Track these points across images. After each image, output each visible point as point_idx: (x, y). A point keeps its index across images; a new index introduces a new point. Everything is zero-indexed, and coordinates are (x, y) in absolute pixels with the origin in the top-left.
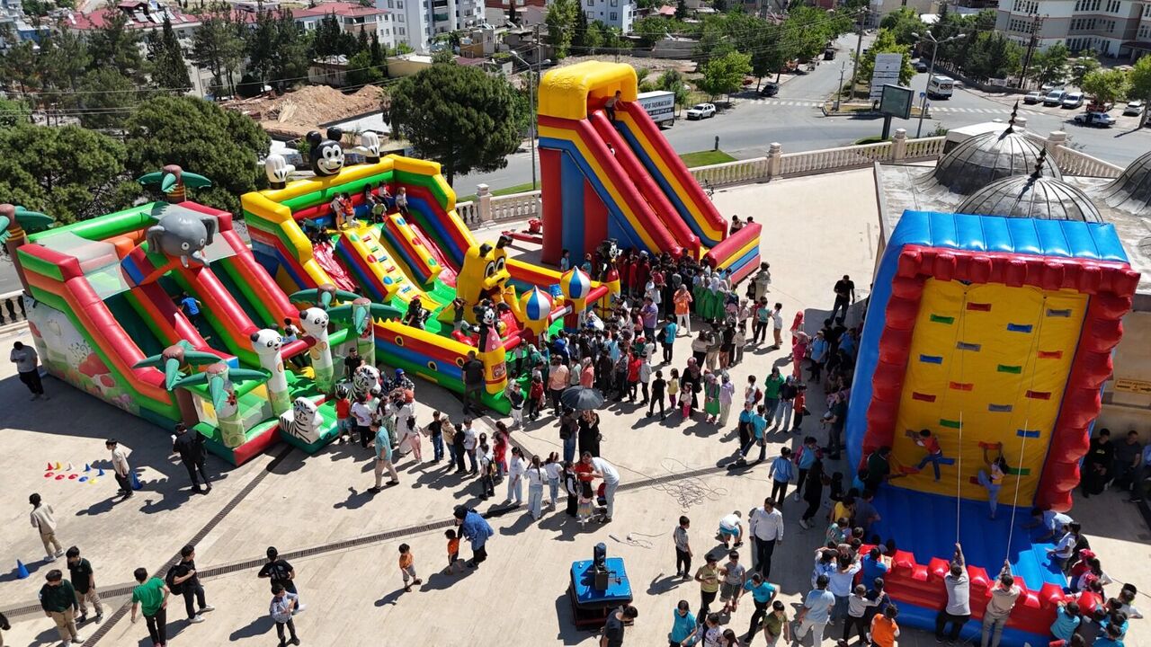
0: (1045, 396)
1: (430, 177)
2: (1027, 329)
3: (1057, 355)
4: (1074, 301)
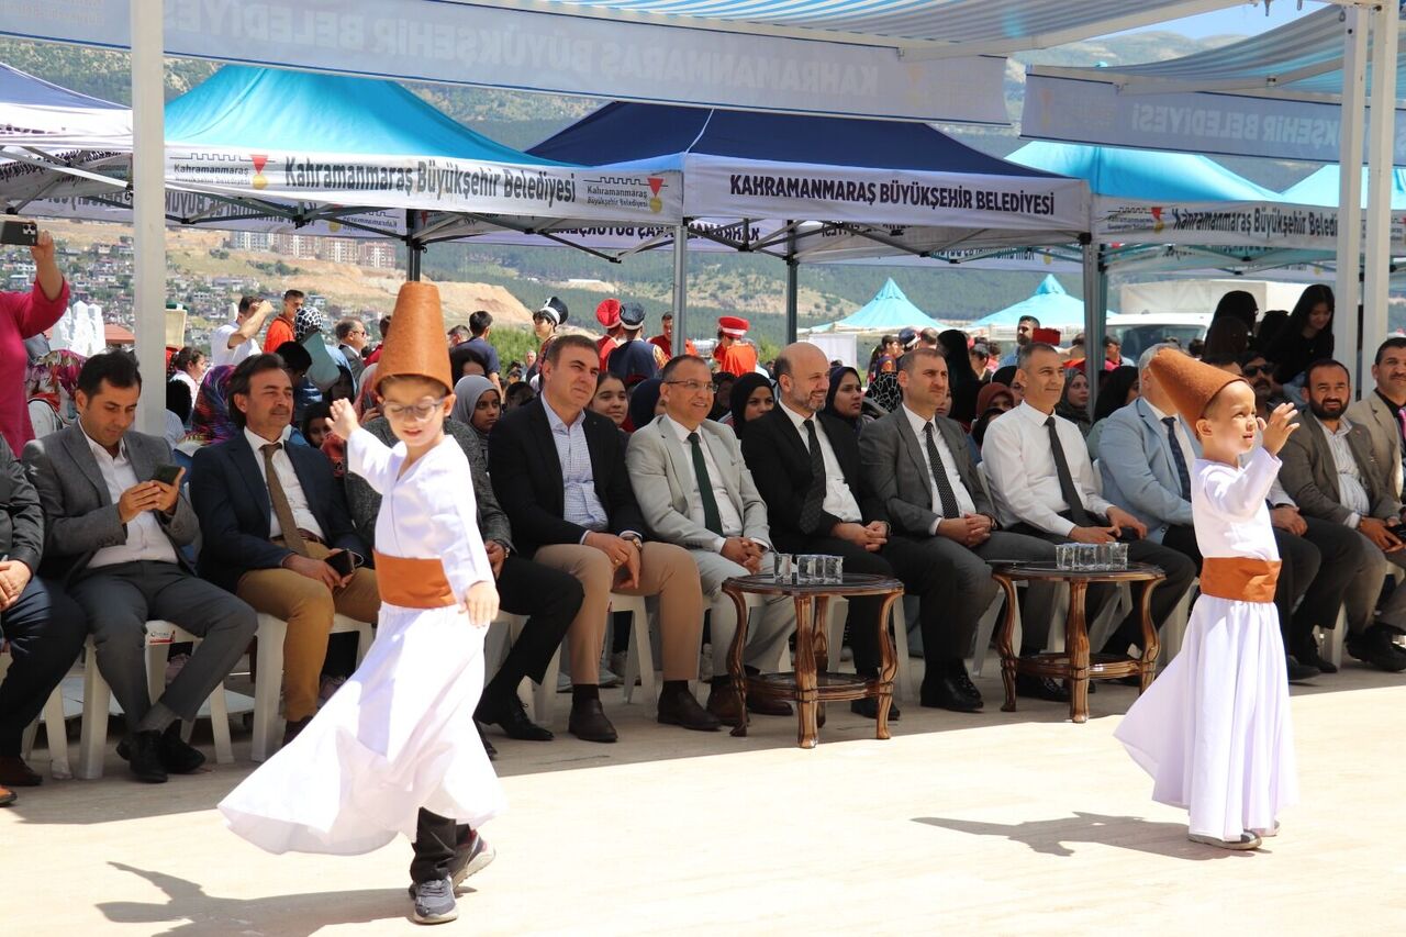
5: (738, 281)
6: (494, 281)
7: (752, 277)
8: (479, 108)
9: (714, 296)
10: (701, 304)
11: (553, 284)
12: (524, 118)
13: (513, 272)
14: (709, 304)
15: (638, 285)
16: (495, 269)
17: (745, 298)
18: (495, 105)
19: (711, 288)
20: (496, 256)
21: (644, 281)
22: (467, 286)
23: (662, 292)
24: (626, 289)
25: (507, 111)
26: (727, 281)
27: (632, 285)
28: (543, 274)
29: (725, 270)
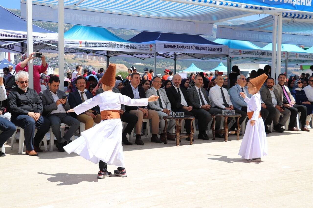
5: (166, 63)
6: (122, 63)
7: (168, 63)
8: (120, 33)
10: (159, 67)
12: (128, 34)
13: (126, 62)
14: (161, 67)
16: (122, 61)
17: (167, 66)
18: (123, 32)
19: (161, 65)
20: (123, 59)
21: (149, 63)
22: (117, 64)
23: (152, 65)
25: (124, 33)
26: (164, 63)
27: (147, 64)
28: (131, 62)
29: (163, 62)
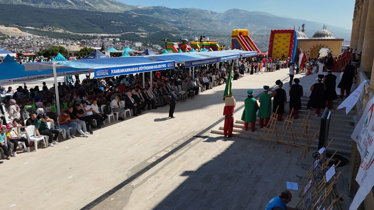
0: (288, 47)
1: (216, 44)
2: (285, 39)
3: (288, 41)
4: (289, 34)
5: (51, 28)
6: (15, 27)
7: (54, 27)
8: (9, 2)
9: (48, 30)
10: (47, 31)
11: (24, 27)
12: (16, 4)
13: (17, 26)
14: (48, 31)
15: (37, 28)
16: (14, 25)
17: (53, 30)
18: (11, 2)
19: (48, 29)
20: (15, 23)
21: (38, 27)
22: (11, 28)
23: (41, 29)
24: (35, 28)
25: (13, 3)
26: (50, 28)
27: (36, 28)
28: (22, 26)
29: (50, 26)
